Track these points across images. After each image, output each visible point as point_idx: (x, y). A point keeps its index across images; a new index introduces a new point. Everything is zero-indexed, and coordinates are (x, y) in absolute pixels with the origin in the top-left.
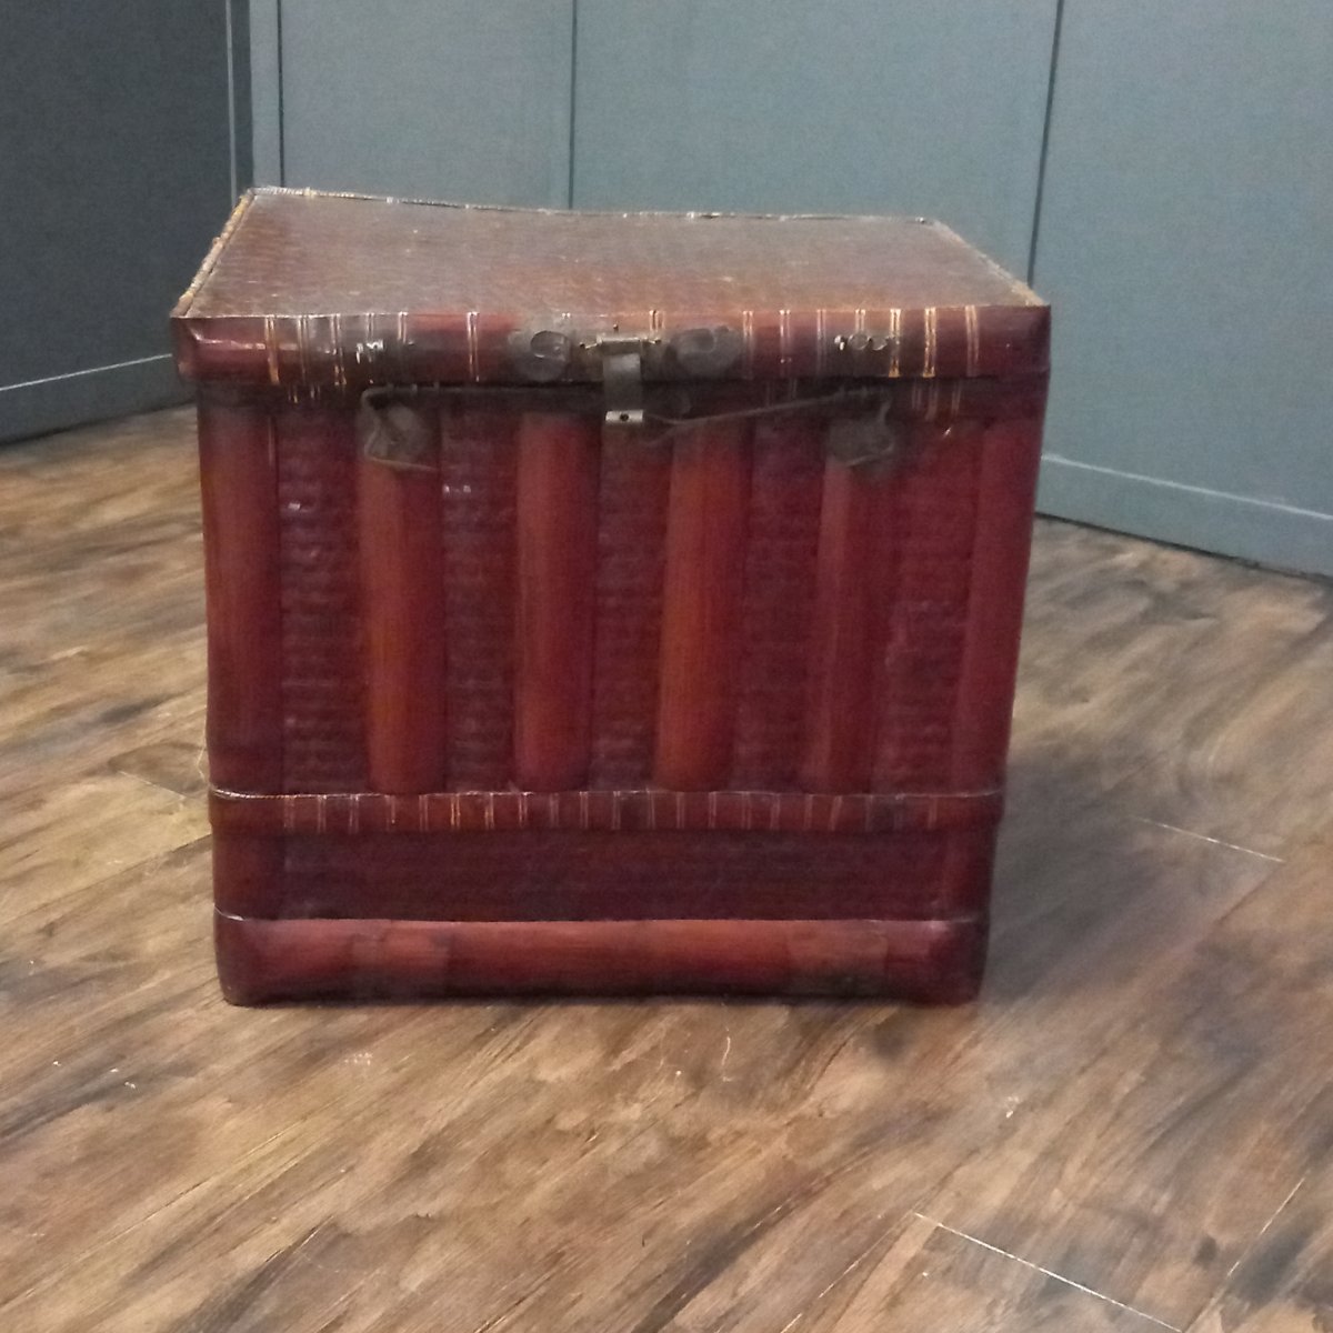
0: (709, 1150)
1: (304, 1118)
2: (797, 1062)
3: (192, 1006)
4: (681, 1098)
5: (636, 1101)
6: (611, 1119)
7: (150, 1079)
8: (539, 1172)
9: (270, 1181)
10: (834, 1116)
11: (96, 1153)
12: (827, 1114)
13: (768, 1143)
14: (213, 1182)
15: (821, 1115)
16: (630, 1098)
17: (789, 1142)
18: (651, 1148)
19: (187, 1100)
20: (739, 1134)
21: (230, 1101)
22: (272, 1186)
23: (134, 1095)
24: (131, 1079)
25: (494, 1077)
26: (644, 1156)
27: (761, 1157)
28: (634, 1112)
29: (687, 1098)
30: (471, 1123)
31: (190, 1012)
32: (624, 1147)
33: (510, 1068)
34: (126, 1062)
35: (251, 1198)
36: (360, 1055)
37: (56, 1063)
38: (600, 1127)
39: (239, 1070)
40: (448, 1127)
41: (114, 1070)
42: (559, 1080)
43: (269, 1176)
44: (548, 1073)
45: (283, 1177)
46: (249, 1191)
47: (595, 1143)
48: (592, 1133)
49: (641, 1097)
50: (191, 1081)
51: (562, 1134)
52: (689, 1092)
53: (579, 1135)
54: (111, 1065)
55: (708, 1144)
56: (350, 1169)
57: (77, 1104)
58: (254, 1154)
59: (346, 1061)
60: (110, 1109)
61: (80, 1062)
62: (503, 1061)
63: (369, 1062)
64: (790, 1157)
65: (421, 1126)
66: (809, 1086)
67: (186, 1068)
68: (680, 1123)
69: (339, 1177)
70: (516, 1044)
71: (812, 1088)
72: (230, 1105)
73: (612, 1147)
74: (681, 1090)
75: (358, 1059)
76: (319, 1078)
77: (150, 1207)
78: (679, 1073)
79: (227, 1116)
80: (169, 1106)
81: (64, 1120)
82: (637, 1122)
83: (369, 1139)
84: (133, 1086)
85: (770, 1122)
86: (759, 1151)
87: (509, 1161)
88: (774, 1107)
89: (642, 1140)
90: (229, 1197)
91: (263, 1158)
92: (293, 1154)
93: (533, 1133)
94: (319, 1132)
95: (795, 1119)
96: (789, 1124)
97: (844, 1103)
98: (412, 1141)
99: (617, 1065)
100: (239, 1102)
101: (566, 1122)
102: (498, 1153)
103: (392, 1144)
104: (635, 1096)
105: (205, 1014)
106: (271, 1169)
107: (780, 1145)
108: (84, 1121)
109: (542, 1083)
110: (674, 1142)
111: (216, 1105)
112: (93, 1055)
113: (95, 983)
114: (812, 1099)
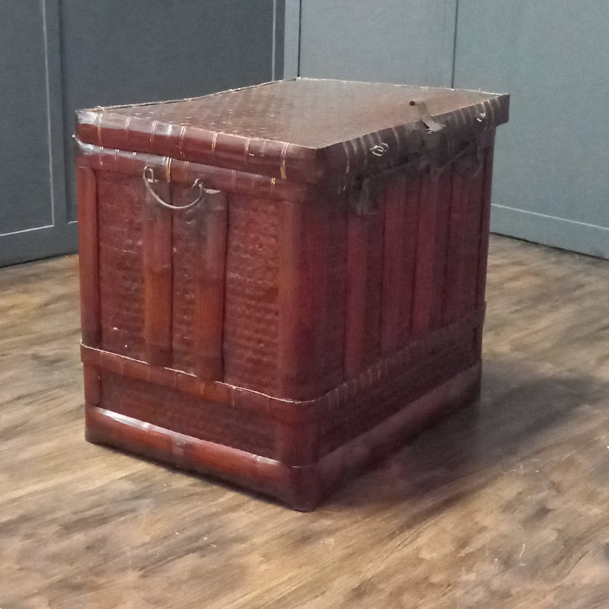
0: (512, 598)
1: (300, 567)
2: (562, 558)
3: (244, 510)
4: (497, 572)
5: (473, 572)
6: (459, 580)
7: (223, 543)
8: (421, 602)
9: (282, 595)
10: (580, 587)
11: (196, 576)
12: (576, 585)
13: (544, 596)
14: (254, 594)
15: (573, 585)
16: (469, 570)
17: (556, 597)
18: (480, 594)
19: (242, 554)
20: (529, 592)
21: (262, 557)
22: (284, 598)
23: (215, 551)
24: (213, 543)
25: (398, 555)
26: (476, 599)
27: (540, 603)
28: (472, 577)
29: (500, 572)
30: (386, 576)
31: (243, 513)
32: (467, 593)
33: (407, 551)
34: (211, 535)
35: (273, 603)
36: (329, 539)
37: (177, 533)
38: (454, 582)
39: (267, 542)
40: (373, 577)
41: (205, 538)
42: (432, 558)
43: (281, 594)
44: (425, 555)
45: (289, 594)
46: (272, 600)
47: (450, 591)
48: (449, 585)
49: (476, 570)
50: (243, 546)
51: (433, 585)
52: (502, 570)
53: (442, 586)
54: (203, 536)
55: (511, 595)
56: (323, 593)
57: (188, 552)
58: (275, 583)
59: (321, 542)
60: (203, 556)
61: (188, 533)
62: (403, 548)
63: (333, 543)
64: (555, 605)
65: (360, 575)
66: (567, 571)
67: (241, 539)
68: (496, 584)
69: (317, 597)
70: (409, 540)
71: (569, 572)
72: (262, 558)
73: (459, 593)
74: (497, 568)
75: (328, 541)
76: (308, 549)
77: (224, 602)
78: (496, 560)
79: (261, 563)
80: (232, 556)
81: (182, 559)
82: (474, 581)
83: (332, 580)
84: (214, 546)
85: (546, 587)
86: (539, 601)
87: (405, 596)
88: (548, 580)
89: (476, 590)
90: (262, 602)
91: (280, 584)
92: (294, 584)
93: (418, 583)
94: (308, 574)
95: (559, 587)
96: (555, 589)
97: (586, 581)
98: (354, 583)
99: (463, 553)
100: (267, 557)
101: (436, 579)
102: (400, 591)
103: (344, 583)
104: (473, 569)
105: (251, 515)
106: (283, 590)
107: (550, 598)
108: (191, 561)
109: (423, 560)
110: (493, 594)
111: (255, 558)
112: (195, 530)
113: (195, 497)
114: (568, 578)
